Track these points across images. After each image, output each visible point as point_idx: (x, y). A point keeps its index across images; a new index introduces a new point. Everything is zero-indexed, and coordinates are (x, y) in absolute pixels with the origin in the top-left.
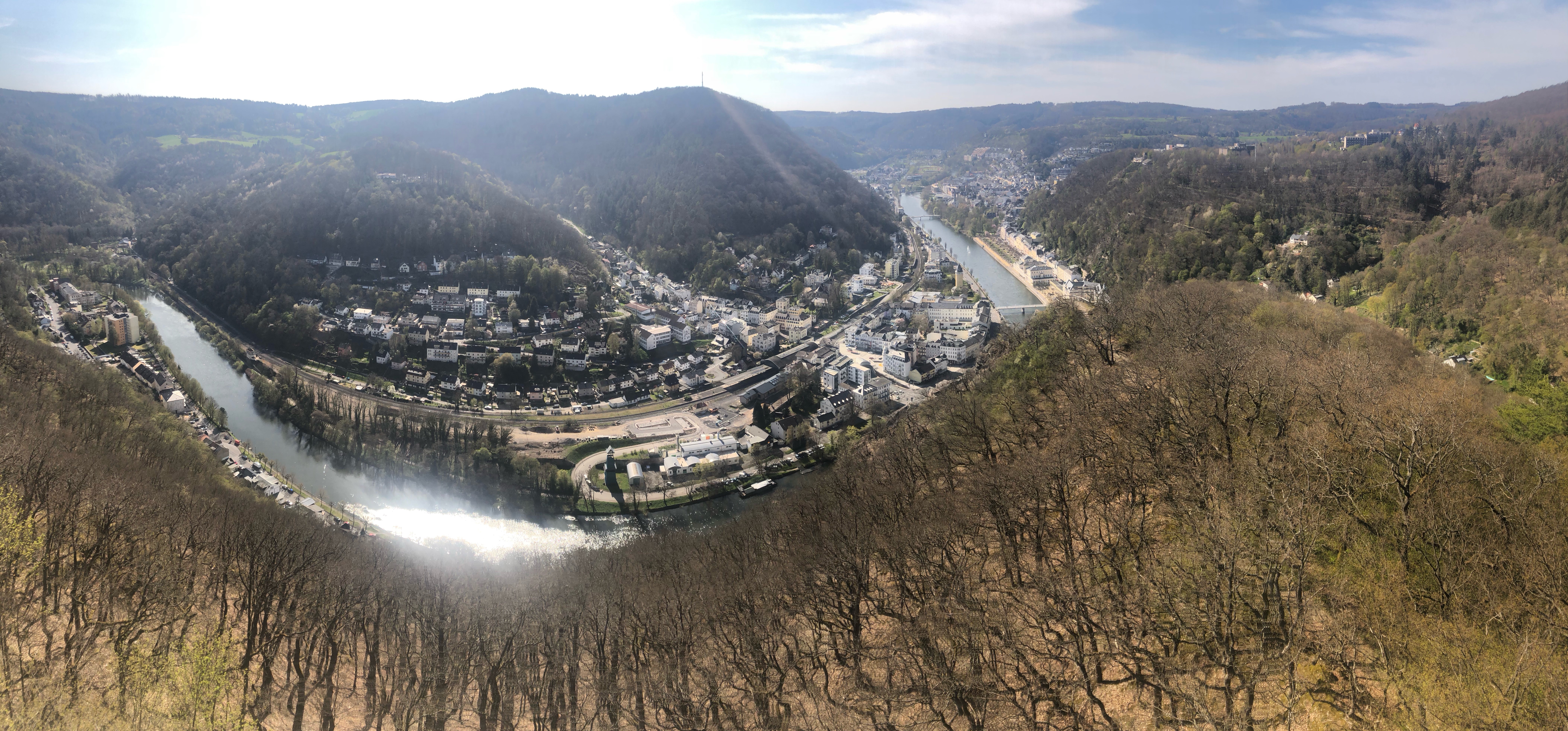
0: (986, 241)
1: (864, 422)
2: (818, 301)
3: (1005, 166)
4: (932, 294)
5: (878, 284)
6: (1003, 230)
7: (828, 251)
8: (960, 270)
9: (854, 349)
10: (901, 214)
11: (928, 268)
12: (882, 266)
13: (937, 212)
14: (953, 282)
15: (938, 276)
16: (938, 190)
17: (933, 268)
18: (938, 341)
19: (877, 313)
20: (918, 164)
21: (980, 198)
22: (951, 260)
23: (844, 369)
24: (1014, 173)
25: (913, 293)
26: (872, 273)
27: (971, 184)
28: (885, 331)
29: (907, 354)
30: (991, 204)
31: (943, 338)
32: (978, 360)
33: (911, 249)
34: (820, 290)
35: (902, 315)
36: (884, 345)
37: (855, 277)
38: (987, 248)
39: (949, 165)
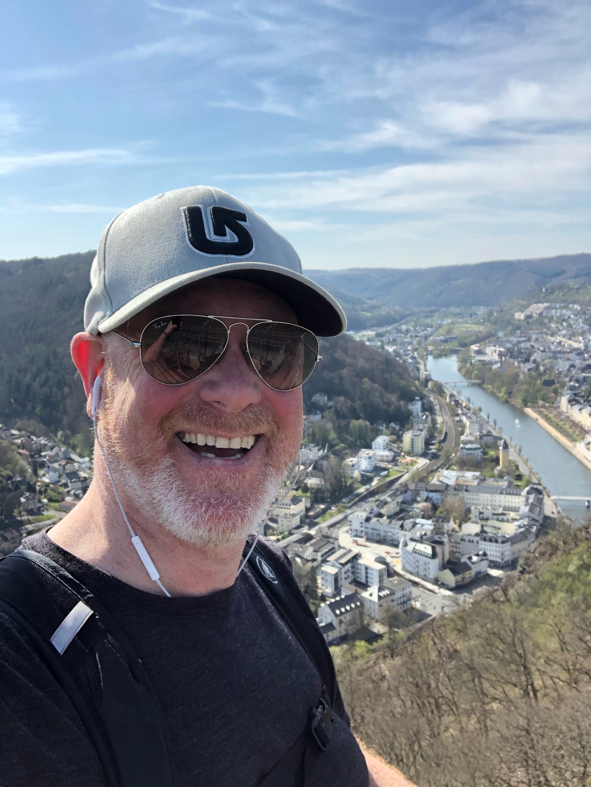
0: (540, 413)
1: (378, 636)
2: (312, 482)
3: (570, 326)
4: (469, 475)
5: (394, 461)
6: (564, 401)
7: (322, 423)
8: (506, 446)
9: (361, 541)
10: (427, 380)
11: (465, 443)
12: (399, 439)
13: (477, 377)
14: (496, 461)
15: (479, 453)
16: (479, 352)
17: (471, 442)
18: (477, 535)
19: (393, 496)
20: (453, 323)
21: (535, 362)
22: (494, 433)
23: (348, 566)
24: (583, 334)
25: (445, 472)
26: (387, 447)
27: (522, 345)
28: (403, 519)
29: (434, 549)
30: (549, 369)
31: (483, 531)
32: (521, 562)
33: (439, 419)
34: (315, 468)
35: (427, 499)
36: (402, 536)
37: (364, 453)
38: (542, 422)
39: (495, 323)
